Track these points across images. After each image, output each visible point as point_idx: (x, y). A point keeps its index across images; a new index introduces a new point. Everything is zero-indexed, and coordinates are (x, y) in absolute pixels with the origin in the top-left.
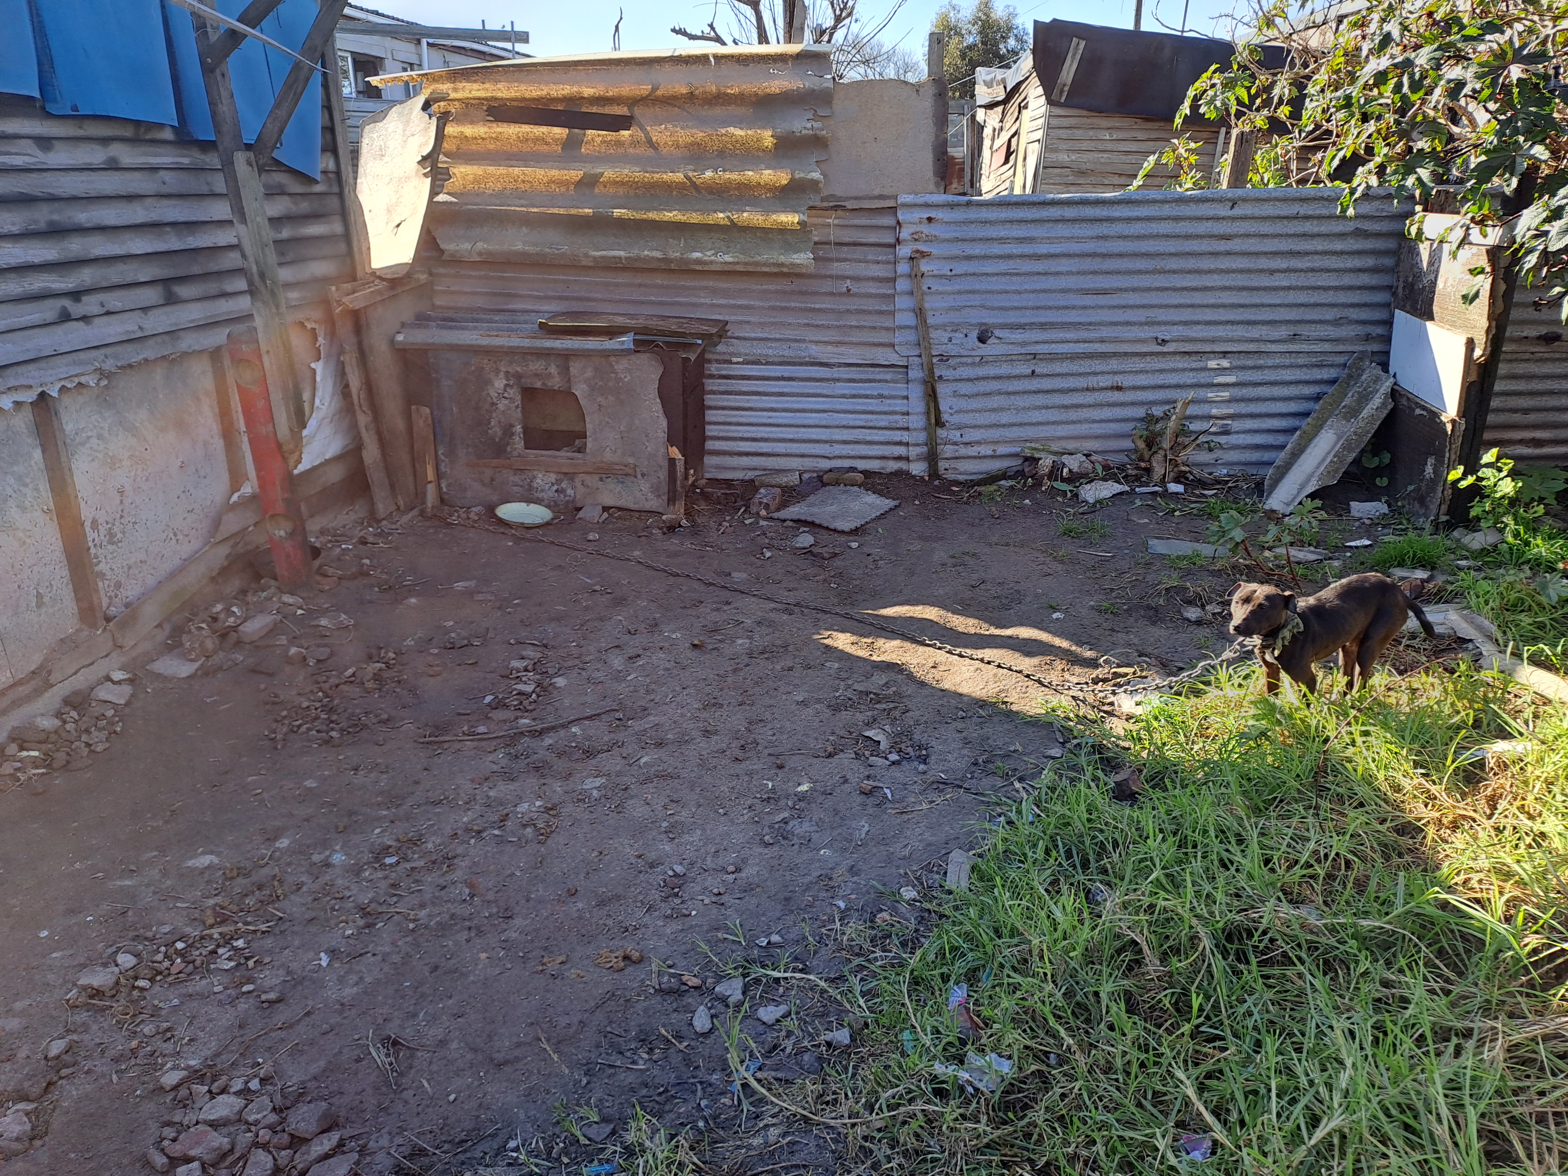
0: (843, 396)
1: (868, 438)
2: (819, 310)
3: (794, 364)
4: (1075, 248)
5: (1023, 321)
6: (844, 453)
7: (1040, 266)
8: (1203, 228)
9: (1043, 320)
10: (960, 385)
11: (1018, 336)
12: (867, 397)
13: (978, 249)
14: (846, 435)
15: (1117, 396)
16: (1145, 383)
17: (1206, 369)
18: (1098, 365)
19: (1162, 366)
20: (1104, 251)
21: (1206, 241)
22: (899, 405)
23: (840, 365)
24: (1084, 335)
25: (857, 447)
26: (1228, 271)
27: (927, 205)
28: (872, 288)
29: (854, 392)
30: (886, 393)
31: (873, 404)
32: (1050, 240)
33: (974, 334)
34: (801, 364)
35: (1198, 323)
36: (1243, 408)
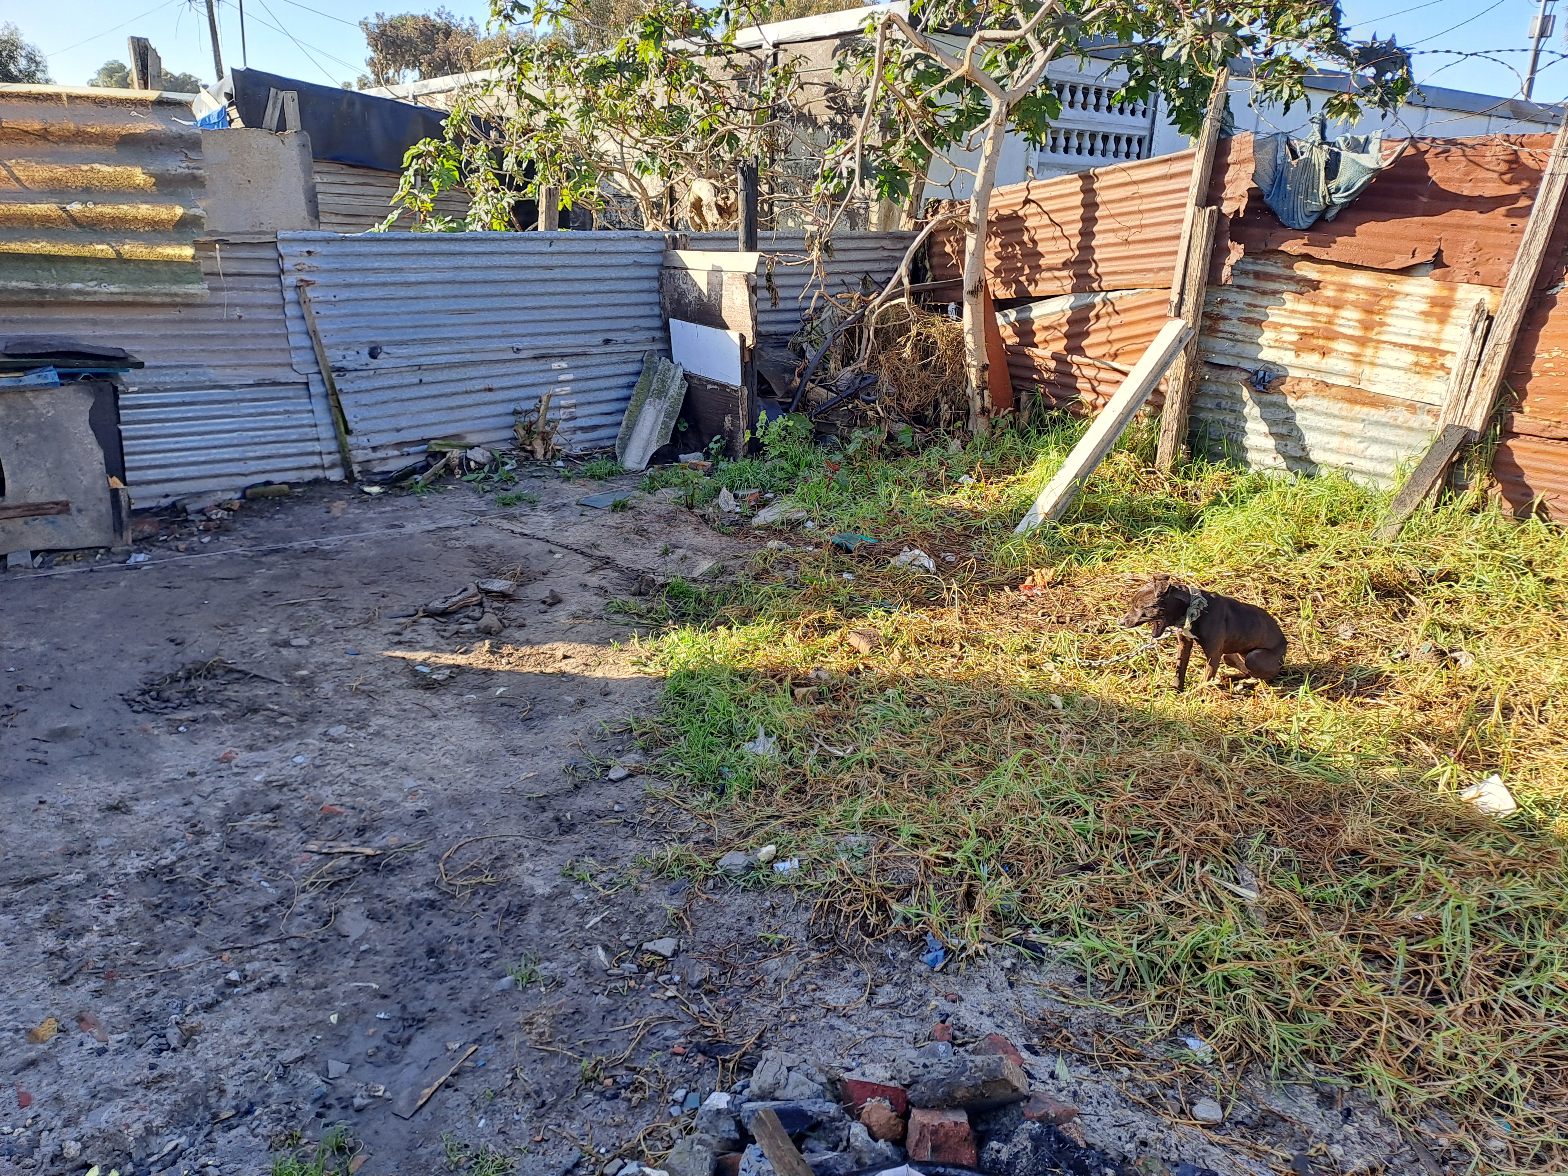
0: (251, 415)
1: (282, 452)
2: (213, 336)
3: (194, 389)
4: (439, 276)
5: (406, 338)
6: (260, 468)
7: (411, 292)
8: (532, 261)
9: (422, 336)
10: (359, 396)
11: (403, 351)
12: (273, 414)
13: (356, 279)
14: (260, 451)
15: (489, 396)
16: (509, 384)
17: (551, 370)
18: (470, 372)
19: (517, 370)
20: (460, 279)
21: (536, 270)
22: (306, 418)
23: (242, 386)
24: (457, 347)
25: (271, 461)
26: (554, 294)
27: (305, 240)
28: (263, 314)
29: (260, 410)
30: (291, 408)
31: (281, 420)
32: (417, 271)
33: (365, 351)
34: (201, 388)
35: (540, 334)
36: (582, 398)
